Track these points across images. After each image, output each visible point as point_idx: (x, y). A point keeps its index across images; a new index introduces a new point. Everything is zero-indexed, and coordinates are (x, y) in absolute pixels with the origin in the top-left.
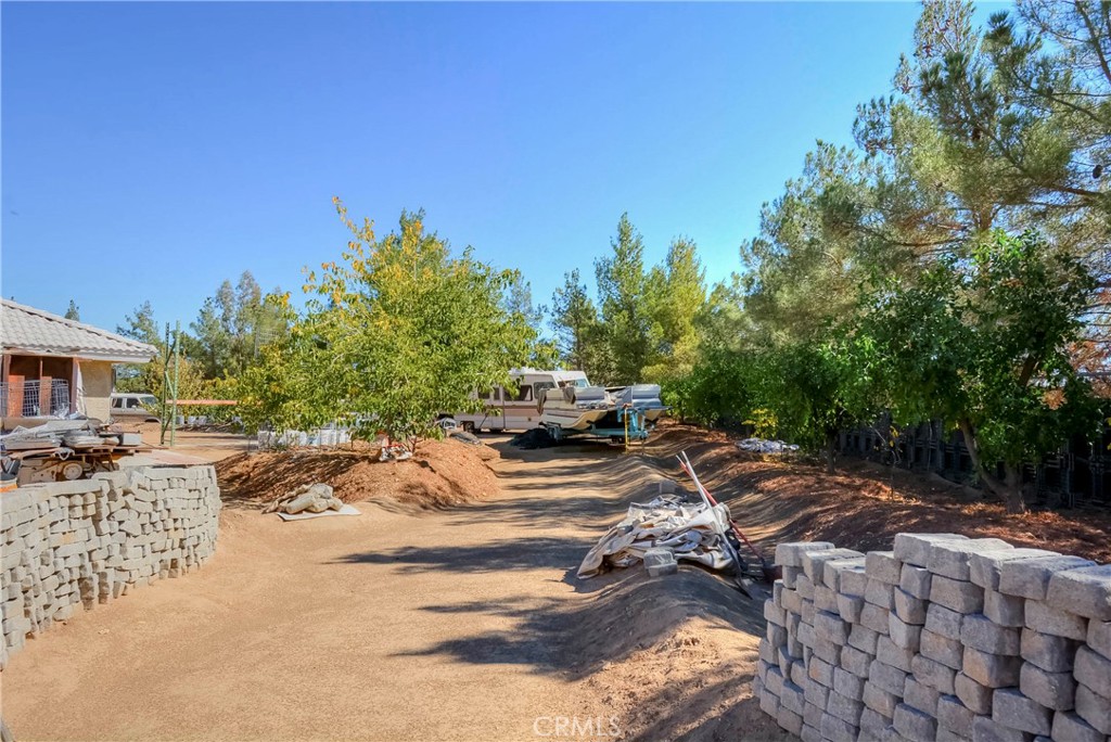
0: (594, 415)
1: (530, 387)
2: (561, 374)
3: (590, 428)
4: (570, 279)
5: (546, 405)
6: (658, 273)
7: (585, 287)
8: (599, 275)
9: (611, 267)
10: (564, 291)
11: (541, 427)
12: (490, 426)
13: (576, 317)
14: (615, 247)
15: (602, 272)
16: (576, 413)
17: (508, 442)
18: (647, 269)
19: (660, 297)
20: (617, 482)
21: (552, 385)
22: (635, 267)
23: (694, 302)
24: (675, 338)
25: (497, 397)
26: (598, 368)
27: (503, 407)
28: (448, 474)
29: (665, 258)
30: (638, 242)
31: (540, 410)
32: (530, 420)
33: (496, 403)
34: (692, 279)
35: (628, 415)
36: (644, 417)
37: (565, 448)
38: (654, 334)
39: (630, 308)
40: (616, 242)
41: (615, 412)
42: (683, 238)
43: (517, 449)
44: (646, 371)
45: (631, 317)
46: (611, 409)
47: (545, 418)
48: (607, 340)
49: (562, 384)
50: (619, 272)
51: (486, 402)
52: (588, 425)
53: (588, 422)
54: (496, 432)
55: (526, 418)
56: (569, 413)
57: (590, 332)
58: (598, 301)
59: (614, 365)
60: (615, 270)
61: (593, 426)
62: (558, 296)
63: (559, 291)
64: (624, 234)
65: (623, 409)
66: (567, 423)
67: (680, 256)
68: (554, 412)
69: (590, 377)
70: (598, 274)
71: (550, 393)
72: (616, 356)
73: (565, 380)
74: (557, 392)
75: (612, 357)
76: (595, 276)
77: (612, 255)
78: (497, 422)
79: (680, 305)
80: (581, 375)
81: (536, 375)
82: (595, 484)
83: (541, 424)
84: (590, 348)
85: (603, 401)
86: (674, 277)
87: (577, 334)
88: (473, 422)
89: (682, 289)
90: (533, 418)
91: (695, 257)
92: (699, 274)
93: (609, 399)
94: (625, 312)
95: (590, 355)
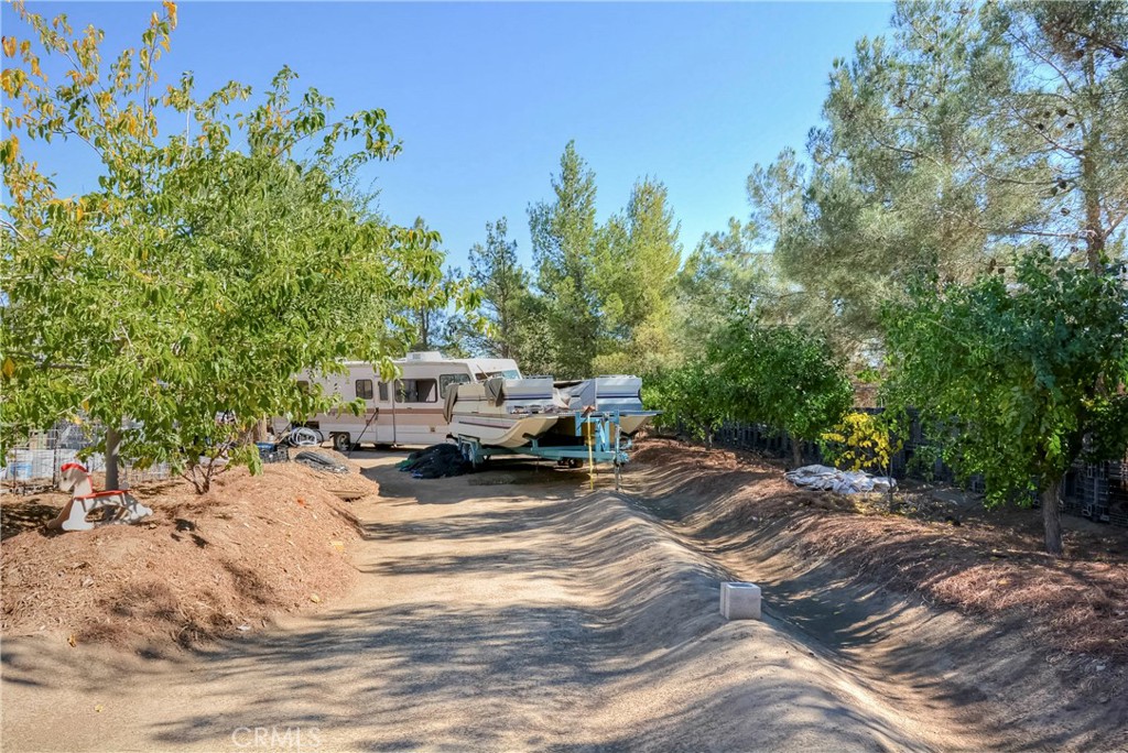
0: (537, 425)
1: (434, 381)
2: (480, 363)
3: (529, 445)
4: (494, 232)
5: (458, 408)
6: (617, 226)
7: (515, 244)
8: (534, 228)
9: (552, 216)
10: (485, 249)
11: (451, 441)
12: (374, 440)
13: (503, 286)
14: (557, 188)
15: (539, 222)
16: (506, 422)
17: (397, 466)
18: (601, 220)
19: (618, 260)
20: (592, 553)
21: (467, 378)
22: (586, 215)
23: (665, 268)
24: (639, 317)
25: (384, 397)
26: (532, 358)
27: (393, 412)
28: (234, 553)
29: (625, 206)
30: (589, 182)
31: (449, 417)
32: (433, 430)
33: (383, 406)
34: (661, 237)
35: (593, 424)
36: (619, 428)
37: (488, 476)
38: (609, 312)
39: (578, 274)
40: (558, 181)
41: (571, 420)
42: (650, 179)
43: (409, 478)
44: (599, 361)
45: (578, 288)
46: (563, 414)
47: (456, 428)
48: (544, 319)
49: (481, 376)
50: (563, 224)
51: (369, 404)
52: (526, 441)
53: (526, 435)
54: (383, 448)
55: (427, 428)
56: (493, 421)
57: (521, 307)
58: (534, 263)
59: (554, 355)
60: (556, 220)
61: (535, 443)
62: (477, 255)
63: (478, 248)
64: (569, 170)
65: (585, 415)
66: (490, 436)
67: (646, 204)
68: (469, 419)
69: (522, 369)
70: (534, 223)
71: (464, 390)
72: (556, 341)
73: (485, 371)
74: (474, 388)
75: (550, 343)
76: (529, 228)
77: (552, 199)
78: (384, 434)
79: (646, 271)
80: (509, 365)
81: (442, 364)
82: (553, 562)
83: (449, 436)
84: (522, 331)
85: (549, 402)
86: (637, 233)
87: (502, 310)
88: (348, 434)
89: (649, 249)
90: (438, 428)
91: (666, 208)
92: (671, 231)
93: (559, 399)
94: (569, 279)
95: (520, 340)
